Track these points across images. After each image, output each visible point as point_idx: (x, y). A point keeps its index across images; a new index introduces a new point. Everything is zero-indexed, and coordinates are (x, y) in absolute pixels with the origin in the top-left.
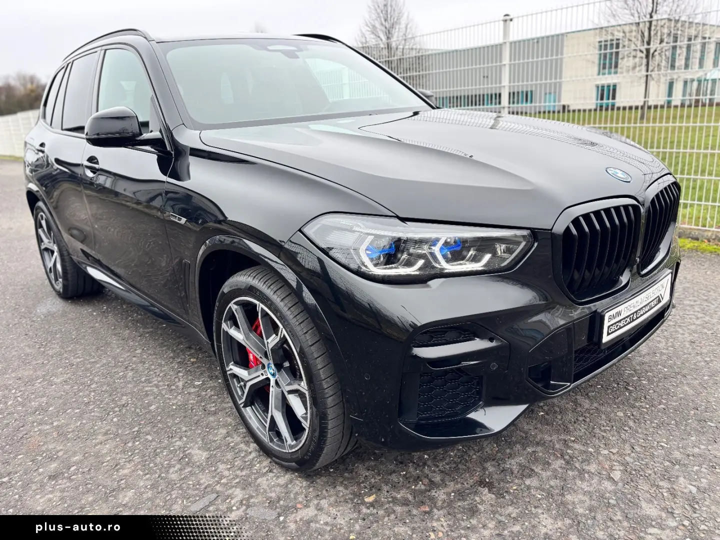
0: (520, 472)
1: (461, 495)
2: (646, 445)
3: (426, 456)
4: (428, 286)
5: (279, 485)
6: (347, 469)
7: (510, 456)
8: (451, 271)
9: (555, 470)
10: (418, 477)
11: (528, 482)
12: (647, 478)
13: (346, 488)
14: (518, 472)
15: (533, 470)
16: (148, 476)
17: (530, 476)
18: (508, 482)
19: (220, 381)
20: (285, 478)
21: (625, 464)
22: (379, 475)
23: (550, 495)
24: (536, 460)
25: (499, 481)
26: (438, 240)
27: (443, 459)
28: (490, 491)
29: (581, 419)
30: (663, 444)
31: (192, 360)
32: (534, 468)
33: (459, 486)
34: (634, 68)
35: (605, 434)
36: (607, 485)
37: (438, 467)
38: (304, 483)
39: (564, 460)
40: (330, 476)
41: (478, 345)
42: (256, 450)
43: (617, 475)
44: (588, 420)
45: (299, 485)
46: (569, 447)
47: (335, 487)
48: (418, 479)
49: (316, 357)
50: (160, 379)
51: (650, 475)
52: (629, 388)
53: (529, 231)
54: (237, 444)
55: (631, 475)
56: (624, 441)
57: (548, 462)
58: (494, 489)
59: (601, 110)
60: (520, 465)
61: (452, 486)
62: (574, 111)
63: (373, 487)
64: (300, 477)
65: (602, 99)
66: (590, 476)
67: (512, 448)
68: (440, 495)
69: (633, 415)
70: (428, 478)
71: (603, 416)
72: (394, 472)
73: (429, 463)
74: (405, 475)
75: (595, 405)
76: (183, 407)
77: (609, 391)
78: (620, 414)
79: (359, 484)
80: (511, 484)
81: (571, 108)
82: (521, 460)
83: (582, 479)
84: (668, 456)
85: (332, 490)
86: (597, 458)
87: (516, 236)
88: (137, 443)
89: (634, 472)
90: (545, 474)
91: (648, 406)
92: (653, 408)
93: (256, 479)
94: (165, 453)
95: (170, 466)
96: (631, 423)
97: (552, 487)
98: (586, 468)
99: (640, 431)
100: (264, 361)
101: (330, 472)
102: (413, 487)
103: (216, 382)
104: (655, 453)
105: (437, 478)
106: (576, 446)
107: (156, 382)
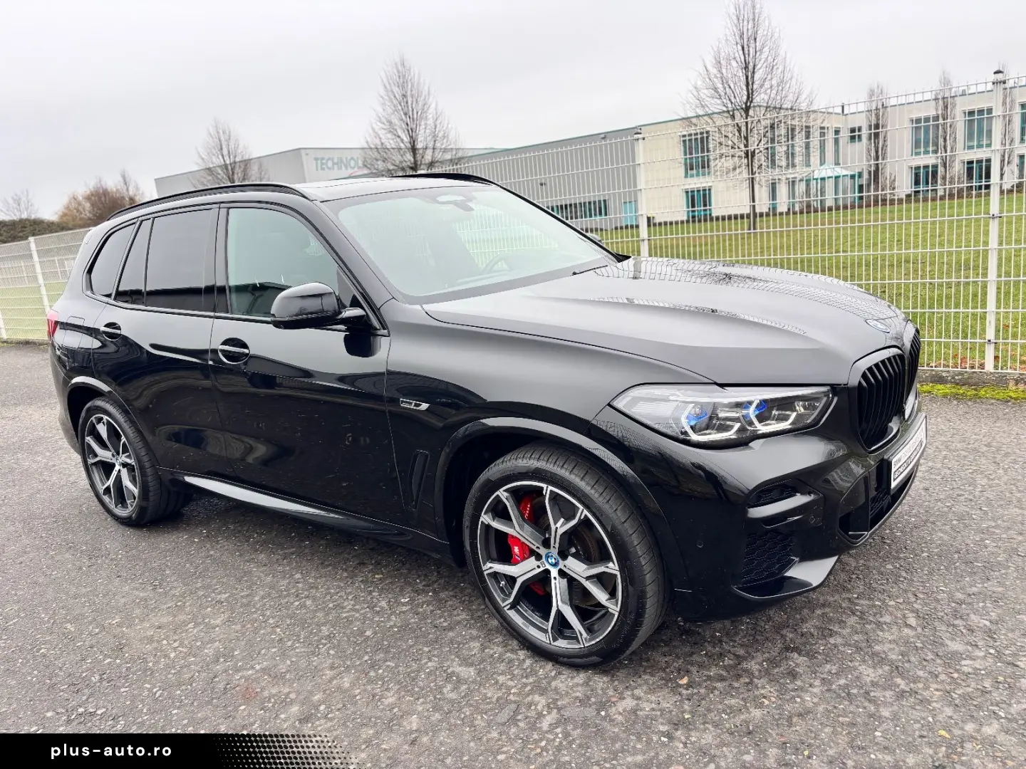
0: (820, 633)
1: (773, 662)
2: (927, 591)
3: (717, 634)
4: (751, 448)
5: (578, 685)
6: (641, 659)
7: (803, 620)
8: (764, 431)
9: (852, 627)
10: (721, 654)
11: (832, 641)
12: (941, 619)
13: (652, 675)
14: (818, 633)
15: (831, 630)
16: (421, 700)
17: (831, 636)
18: (813, 644)
19: (430, 594)
20: (581, 677)
21: (916, 612)
22: (679, 658)
23: (859, 649)
24: (830, 620)
25: (804, 644)
26: (750, 403)
27: (736, 634)
28: (800, 654)
29: (854, 576)
30: (941, 588)
31: (376, 576)
32: (831, 628)
33: (767, 655)
34: (734, 169)
35: (883, 587)
36: (906, 631)
37: (735, 641)
38: (605, 678)
39: (857, 616)
40: (627, 667)
41: (799, 500)
42: (529, 657)
43: (912, 621)
44: (861, 576)
45: (600, 682)
46: (857, 604)
47: (640, 677)
48: (721, 656)
49: (631, 533)
50: (352, 602)
51: (943, 617)
52: (885, 541)
53: (828, 388)
54: (501, 655)
55: (926, 620)
56: (906, 591)
57: (842, 620)
58: (803, 652)
59: (694, 221)
60: (816, 627)
61: (759, 657)
62: (660, 224)
63: (680, 670)
64: (596, 674)
65: (693, 206)
66: (888, 627)
67: (800, 613)
68: (753, 666)
69: (901, 566)
70: (731, 653)
71: (874, 572)
72: (693, 653)
73: (725, 639)
74: (706, 654)
75: (862, 562)
76: (404, 627)
77: (868, 547)
78: (889, 566)
79: (664, 670)
80: (817, 645)
81: (657, 221)
82: (815, 622)
83: (882, 630)
84: (951, 598)
85: (639, 680)
86: (887, 610)
87: (817, 393)
88: (381, 671)
89: (927, 617)
90: (846, 632)
91: (912, 556)
92: (918, 557)
93: (549, 683)
94: (423, 676)
95: (441, 687)
96: (904, 574)
97: (857, 641)
98: (881, 620)
99: (915, 579)
100: (542, 551)
101: (626, 664)
102: (721, 664)
103: (427, 596)
104: (939, 597)
105: (741, 652)
106: (862, 602)
107: (350, 607)
